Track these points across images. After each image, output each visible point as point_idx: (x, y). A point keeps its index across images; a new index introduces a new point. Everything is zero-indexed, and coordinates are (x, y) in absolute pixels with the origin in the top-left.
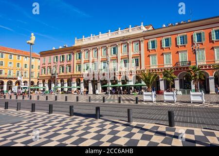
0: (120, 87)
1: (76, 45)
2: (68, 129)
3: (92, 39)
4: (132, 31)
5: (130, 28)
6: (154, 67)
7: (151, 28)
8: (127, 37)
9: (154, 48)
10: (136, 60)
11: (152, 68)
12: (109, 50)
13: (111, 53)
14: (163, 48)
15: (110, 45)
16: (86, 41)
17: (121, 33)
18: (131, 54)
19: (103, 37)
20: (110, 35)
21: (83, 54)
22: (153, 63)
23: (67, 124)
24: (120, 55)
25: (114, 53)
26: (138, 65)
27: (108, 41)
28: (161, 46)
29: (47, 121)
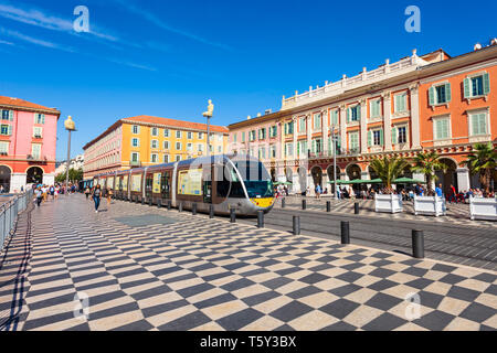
0: (366, 183)
1: (283, 109)
2: (293, 256)
3: (311, 95)
4: (391, 71)
5: (388, 65)
6: (444, 143)
7: (440, 57)
8: (380, 84)
9: (444, 101)
10: (400, 129)
11: (436, 144)
12: (343, 113)
13: (348, 119)
14: (466, 100)
15: (345, 103)
16: (300, 100)
17: (367, 78)
18: (389, 117)
19: (333, 89)
20: (344, 84)
21: (295, 125)
22: (439, 135)
23: (290, 248)
24: (365, 121)
25: (355, 118)
26: (405, 141)
27: (340, 96)
28: (462, 94)
29: (255, 238)
